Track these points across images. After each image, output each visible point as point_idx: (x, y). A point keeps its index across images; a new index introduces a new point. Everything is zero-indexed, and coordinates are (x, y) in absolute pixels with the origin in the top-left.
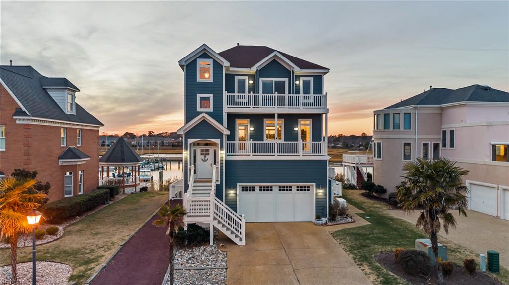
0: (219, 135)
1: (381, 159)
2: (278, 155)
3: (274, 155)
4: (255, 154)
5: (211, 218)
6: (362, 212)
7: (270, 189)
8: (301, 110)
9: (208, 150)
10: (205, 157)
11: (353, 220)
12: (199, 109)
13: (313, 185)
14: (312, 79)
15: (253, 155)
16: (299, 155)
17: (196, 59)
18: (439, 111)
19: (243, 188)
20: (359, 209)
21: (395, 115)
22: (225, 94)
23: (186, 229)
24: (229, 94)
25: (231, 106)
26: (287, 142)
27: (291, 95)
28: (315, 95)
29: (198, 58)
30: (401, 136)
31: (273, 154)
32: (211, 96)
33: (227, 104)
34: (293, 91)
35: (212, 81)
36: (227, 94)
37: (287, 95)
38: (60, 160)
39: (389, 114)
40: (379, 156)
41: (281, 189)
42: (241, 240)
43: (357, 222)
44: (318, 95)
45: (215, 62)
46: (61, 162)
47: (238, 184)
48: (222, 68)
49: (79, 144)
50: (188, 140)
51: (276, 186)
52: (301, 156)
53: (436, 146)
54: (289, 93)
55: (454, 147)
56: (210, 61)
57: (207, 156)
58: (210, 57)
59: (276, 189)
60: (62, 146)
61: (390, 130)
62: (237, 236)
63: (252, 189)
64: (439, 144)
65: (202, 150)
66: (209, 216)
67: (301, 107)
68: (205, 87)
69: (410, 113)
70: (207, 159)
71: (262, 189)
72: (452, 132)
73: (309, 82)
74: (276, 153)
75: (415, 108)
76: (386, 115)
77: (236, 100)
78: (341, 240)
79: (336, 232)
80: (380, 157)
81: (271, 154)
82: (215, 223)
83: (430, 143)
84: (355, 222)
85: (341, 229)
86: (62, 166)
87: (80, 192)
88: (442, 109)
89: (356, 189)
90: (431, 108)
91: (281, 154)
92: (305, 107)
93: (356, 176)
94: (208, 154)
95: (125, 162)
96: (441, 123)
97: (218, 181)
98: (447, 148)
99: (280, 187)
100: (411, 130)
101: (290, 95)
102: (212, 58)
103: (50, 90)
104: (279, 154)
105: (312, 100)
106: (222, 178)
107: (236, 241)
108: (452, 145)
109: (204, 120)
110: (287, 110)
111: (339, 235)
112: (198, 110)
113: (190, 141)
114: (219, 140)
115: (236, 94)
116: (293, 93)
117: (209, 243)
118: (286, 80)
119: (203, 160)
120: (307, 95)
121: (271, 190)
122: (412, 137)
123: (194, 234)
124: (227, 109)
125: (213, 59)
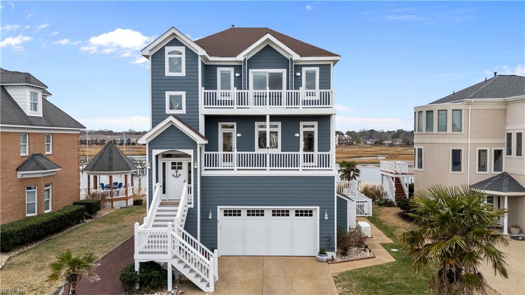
0: (193, 144)
1: (422, 170)
2: (270, 170)
3: (266, 170)
4: (241, 168)
5: (170, 256)
6: (390, 241)
7: (261, 213)
8: (301, 110)
9: (180, 164)
10: (177, 172)
11: (372, 256)
12: (168, 111)
13: (317, 209)
14: (317, 69)
15: (238, 170)
16: (299, 170)
17: (164, 47)
18: (503, 107)
19: (225, 211)
20: (388, 237)
21: (440, 112)
22: (202, 91)
23: (137, 268)
24: (206, 91)
25: (209, 106)
26: (285, 153)
27: (290, 91)
28: (322, 91)
29: (167, 45)
30: (448, 141)
31: (264, 168)
32: (183, 94)
33: (205, 105)
34: (292, 86)
35: (185, 75)
36: (203, 90)
37: (284, 91)
38: (18, 173)
39: (432, 111)
40: (420, 166)
41: (275, 213)
42: (208, 286)
43: (377, 257)
44: (325, 91)
45: (188, 50)
46: (20, 174)
47: (219, 207)
48: (198, 58)
49: (48, 150)
50: (153, 150)
51: (268, 209)
52: (301, 170)
53: (498, 154)
54: (288, 88)
55: (521, 155)
56: (182, 49)
57: (179, 170)
58: (181, 44)
59: (268, 214)
60: (21, 155)
61: (434, 132)
62: (203, 280)
63: (237, 213)
64: (502, 150)
65: (173, 163)
66: (166, 253)
67: (301, 106)
68: (175, 83)
69: (461, 110)
70: (180, 175)
71: (251, 213)
72: (519, 135)
73: (314, 73)
74: (268, 168)
75: (469, 103)
76: (429, 112)
77: (219, 98)
78: (344, 287)
79: (342, 274)
80: (421, 168)
81: (262, 168)
82: (175, 263)
83: (488, 149)
84: (375, 257)
85: (350, 269)
86: (21, 179)
87: (48, 209)
88: (506, 103)
89: (394, 206)
90: (491, 103)
91: (274, 168)
92: (306, 106)
93: (394, 189)
94: (180, 168)
95: (112, 171)
96: (505, 124)
97: (191, 203)
98: (512, 156)
99: (274, 211)
100: (463, 132)
101: (288, 91)
102: (184, 45)
103: (9, 88)
104: (272, 168)
105: (317, 97)
106: (195, 200)
107: (202, 286)
108: (519, 153)
109: (172, 125)
110: (283, 110)
111: (344, 280)
112: (166, 113)
113: (155, 152)
114: (192, 150)
115: (219, 91)
116: (292, 89)
117: (167, 289)
118: (284, 71)
119: (174, 176)
120: (311, 91)
121: (263, 215)
122: (464, 141)
123: (146, 276)
124: (204, 110)
125: (186, 47)
